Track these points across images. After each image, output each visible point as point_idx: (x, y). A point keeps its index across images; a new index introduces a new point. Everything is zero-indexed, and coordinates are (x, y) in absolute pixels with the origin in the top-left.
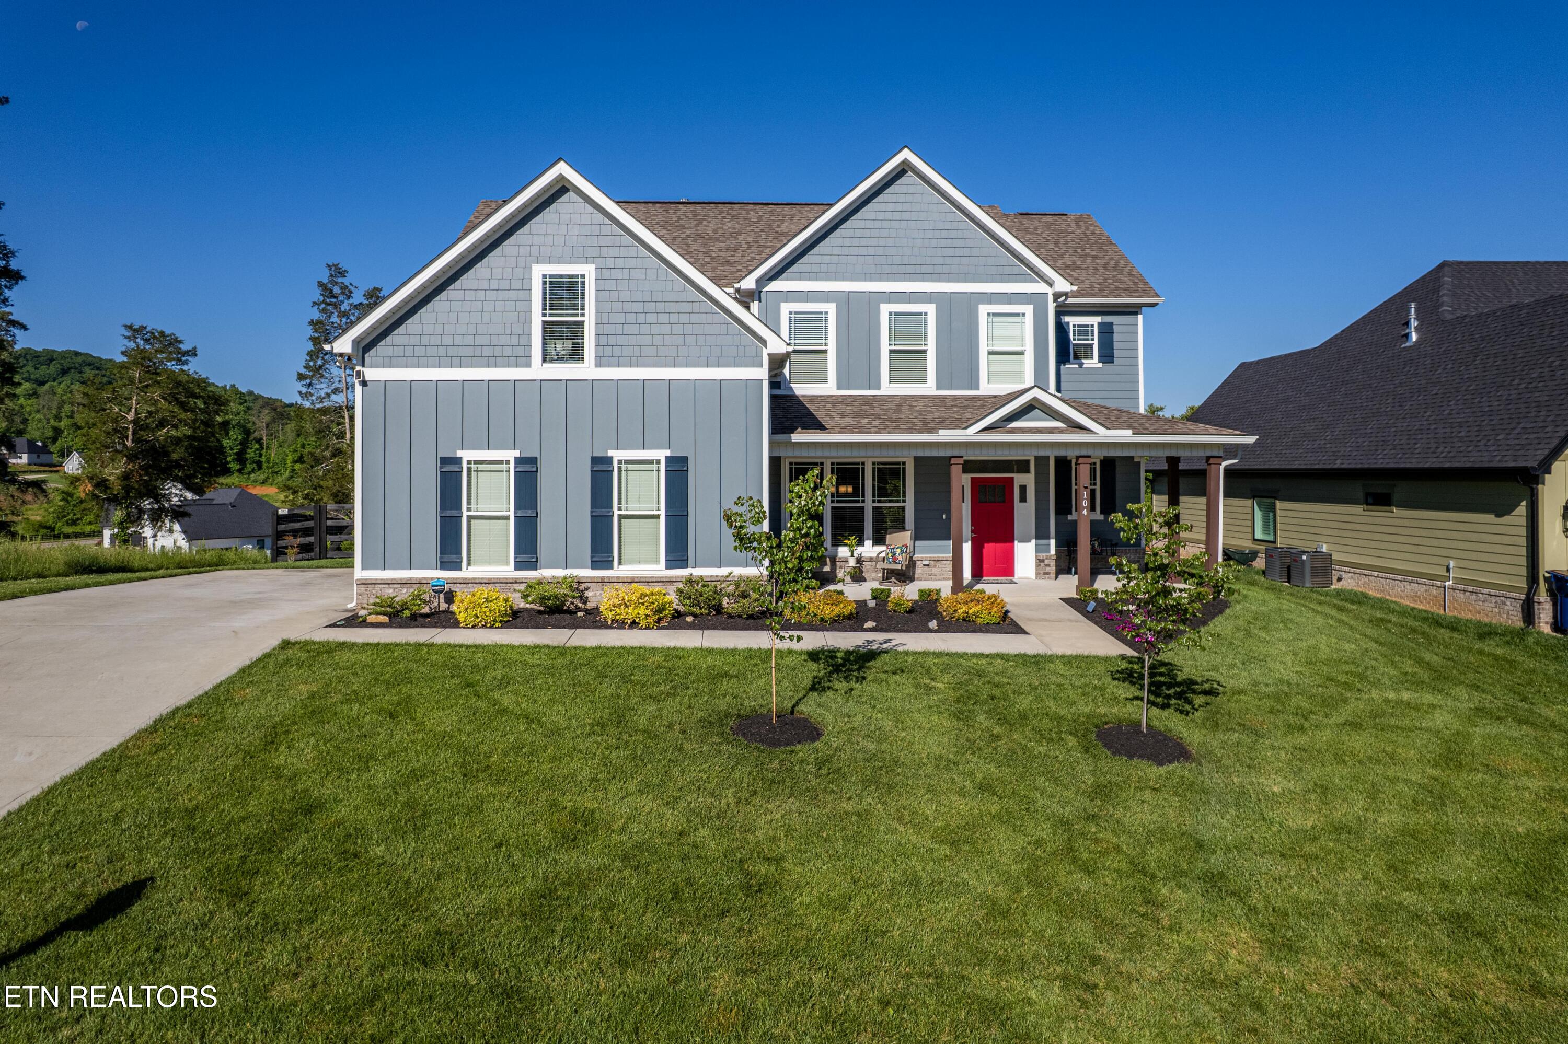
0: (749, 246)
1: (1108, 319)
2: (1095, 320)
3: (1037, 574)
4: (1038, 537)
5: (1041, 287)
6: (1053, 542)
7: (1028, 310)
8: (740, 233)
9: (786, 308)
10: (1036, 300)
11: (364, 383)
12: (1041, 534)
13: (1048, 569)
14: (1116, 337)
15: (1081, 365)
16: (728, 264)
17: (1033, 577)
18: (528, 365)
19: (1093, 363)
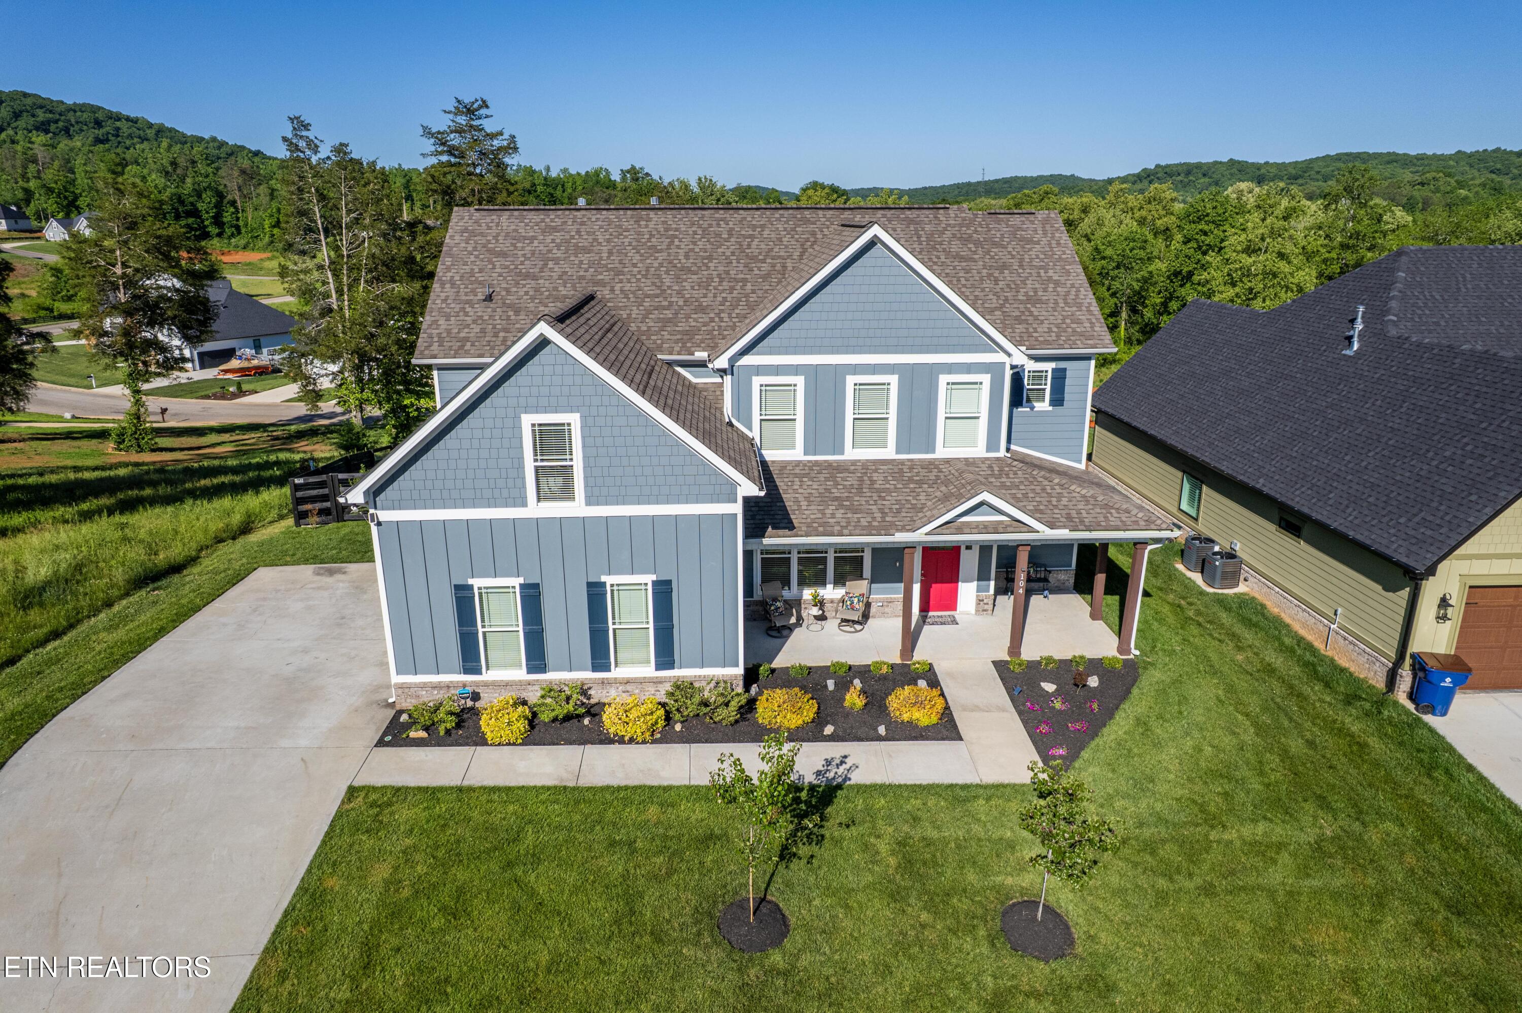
0: (721, 280)
1: (1062, 365)
2: (1049, 366)
3: (977, 611)
4: (979, 579)
5: (1000, 357)
6: (992, 583)
7: (986, 379)
8: (710, 258)
9: (757, 381)
10: (994, 369)
11: (379, 524)
12: (983, 576)
13: (986, 607)
14: (1067, 381)
15: (1032, 408)
16: (701, 309)
17: (973, 612)
18: (524, 504)
19: (1043, 406)
